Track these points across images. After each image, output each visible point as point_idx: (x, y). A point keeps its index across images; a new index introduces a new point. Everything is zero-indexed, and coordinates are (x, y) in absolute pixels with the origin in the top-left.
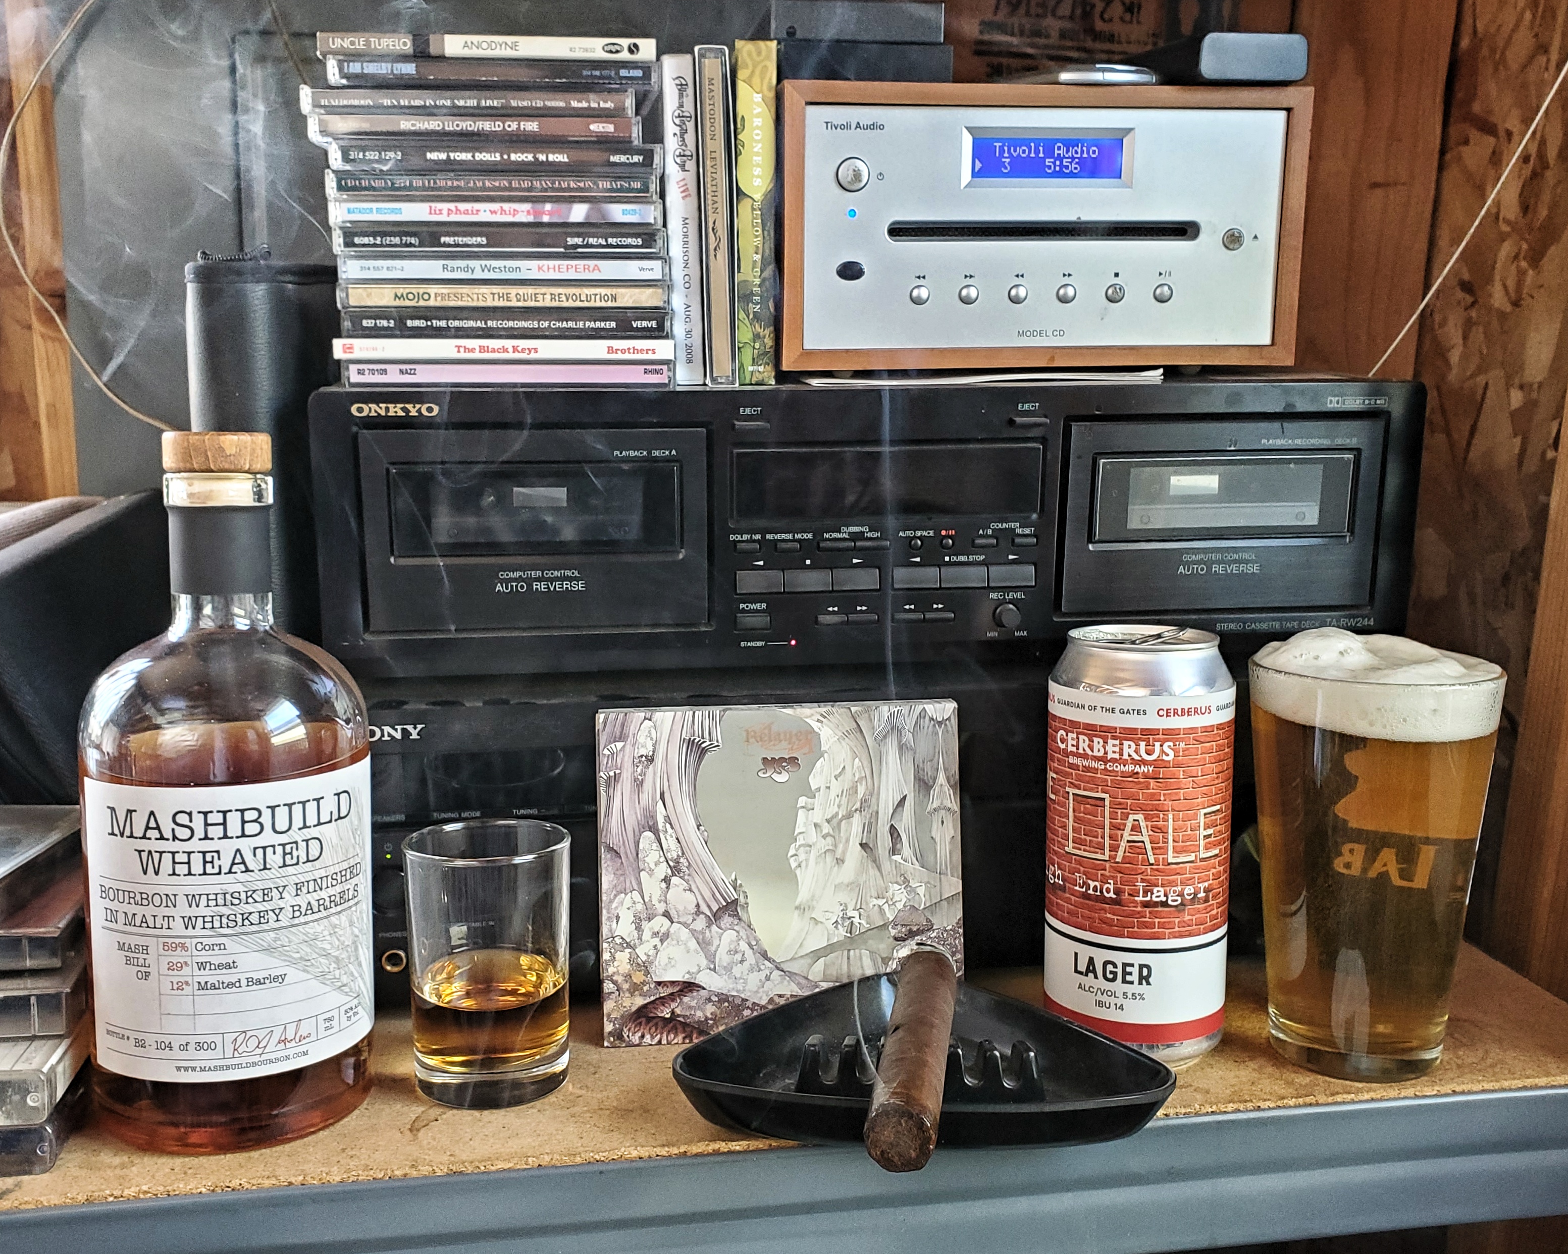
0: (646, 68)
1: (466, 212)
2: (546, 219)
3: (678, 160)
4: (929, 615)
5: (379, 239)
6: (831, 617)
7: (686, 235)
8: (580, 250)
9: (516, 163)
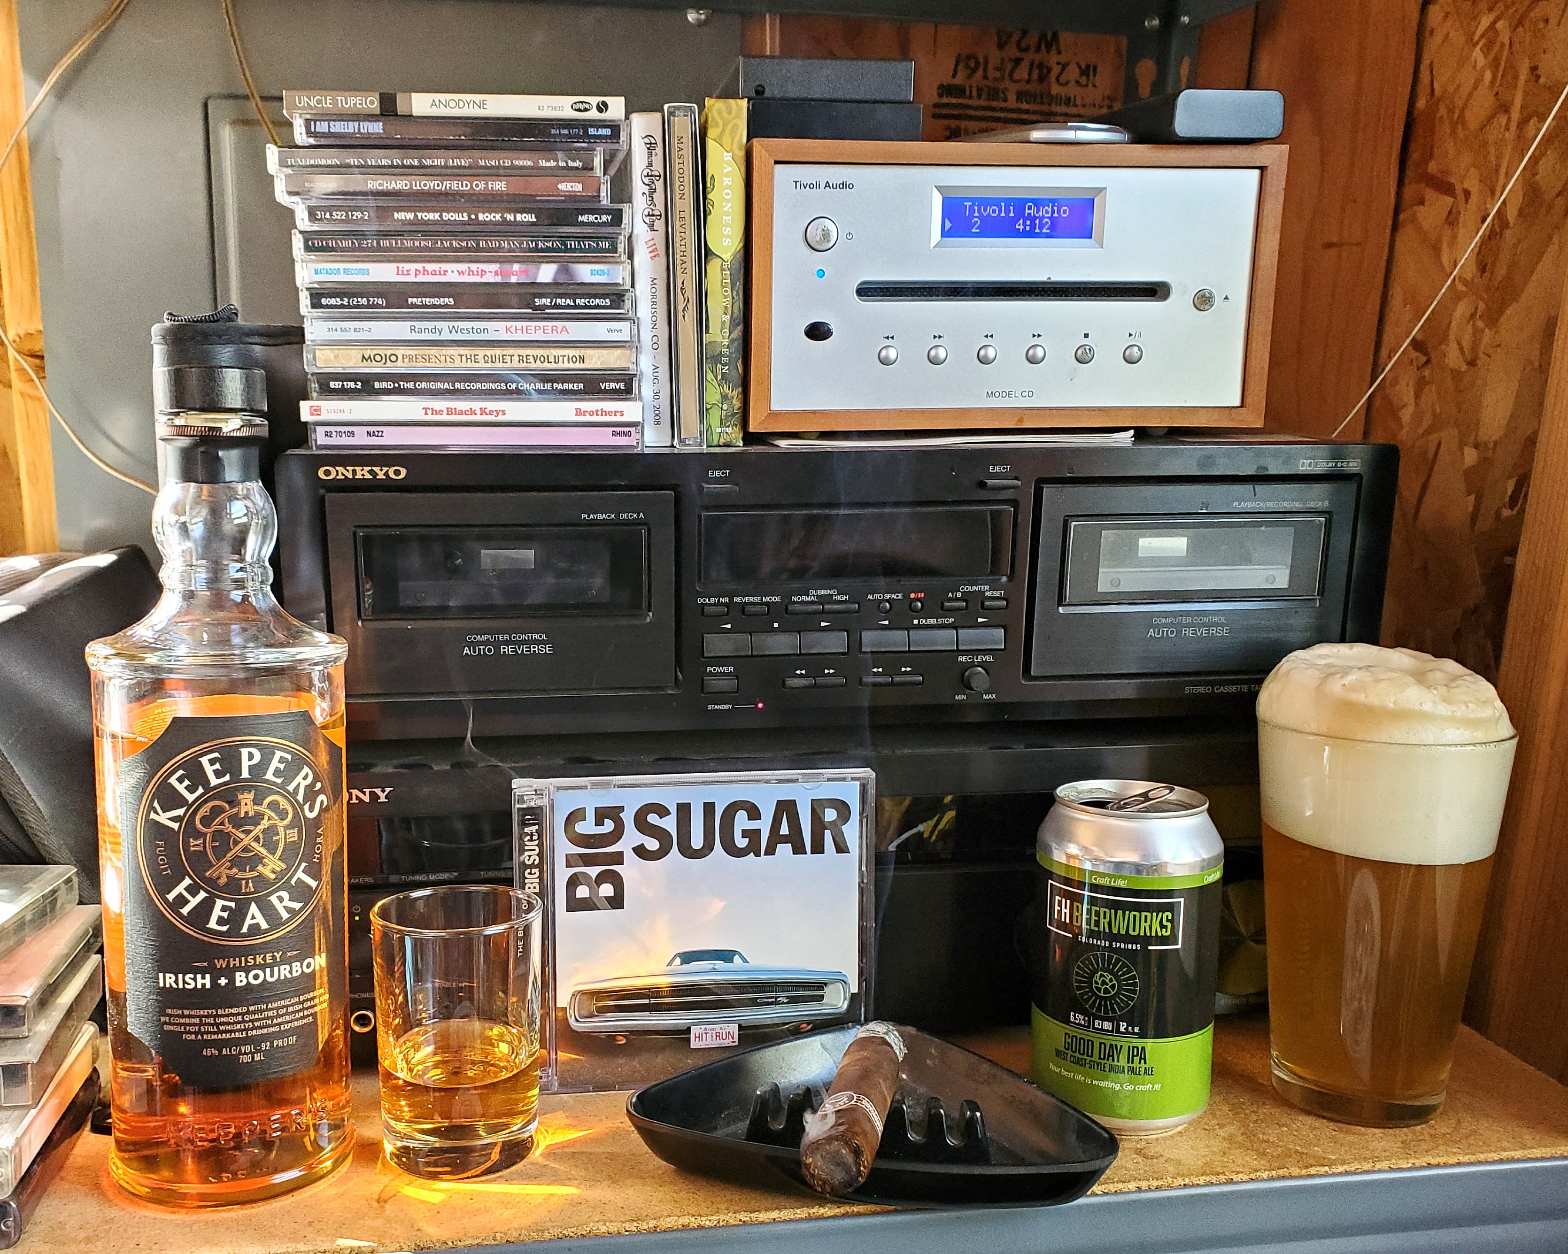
0: (615, 128)
1: (434, 273)
2: (514, 279)
3: (647, 220)
4: (897, 679)
5: (346, 300)
6: (799, 680)
7: (654, 296)
8: (547, 311)
9: (485, 223)
